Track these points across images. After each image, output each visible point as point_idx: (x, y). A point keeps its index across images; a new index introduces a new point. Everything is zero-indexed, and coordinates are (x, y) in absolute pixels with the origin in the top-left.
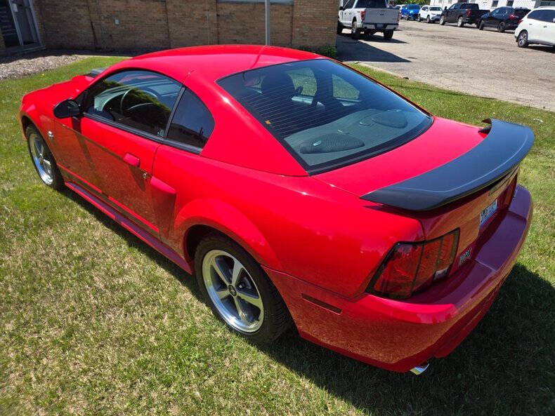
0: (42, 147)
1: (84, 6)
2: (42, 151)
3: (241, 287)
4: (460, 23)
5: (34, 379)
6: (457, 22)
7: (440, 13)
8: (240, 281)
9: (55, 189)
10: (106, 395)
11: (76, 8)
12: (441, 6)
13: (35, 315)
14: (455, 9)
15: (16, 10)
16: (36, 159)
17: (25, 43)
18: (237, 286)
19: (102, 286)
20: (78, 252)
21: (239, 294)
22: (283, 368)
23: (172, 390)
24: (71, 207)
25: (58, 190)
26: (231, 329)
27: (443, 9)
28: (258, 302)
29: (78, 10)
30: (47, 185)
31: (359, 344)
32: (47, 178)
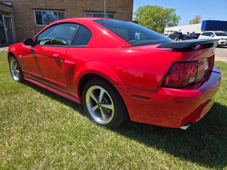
0: (16, 64)
1: (34, 29)
2: (16, 66)
3: (103, 102)
4: (176, 39)
5: (7, 144)
6: (175, 39)
7: (168, 36)
8: (103, 100)
9: (19, 82)
10: (41, 149)
11: (30, 30)
12: (168, 34)
13: (9, 122)
14: (173, 34)
15: (7, 30)
16: (12, 70)
17: (9, 43)
18: (102, 102)
19: (39, 112)
20: (29, 101)
21: (102, 105)
22: (123, 137)
23: (73, 146)
24: (26, 88)
25: (21, 83)
26: (98, 124)
27: (169, 35)
28: (111, 107)
29: (31, 31)
30: (16, 81)
31: (157, 120)
32: (16, 78)
